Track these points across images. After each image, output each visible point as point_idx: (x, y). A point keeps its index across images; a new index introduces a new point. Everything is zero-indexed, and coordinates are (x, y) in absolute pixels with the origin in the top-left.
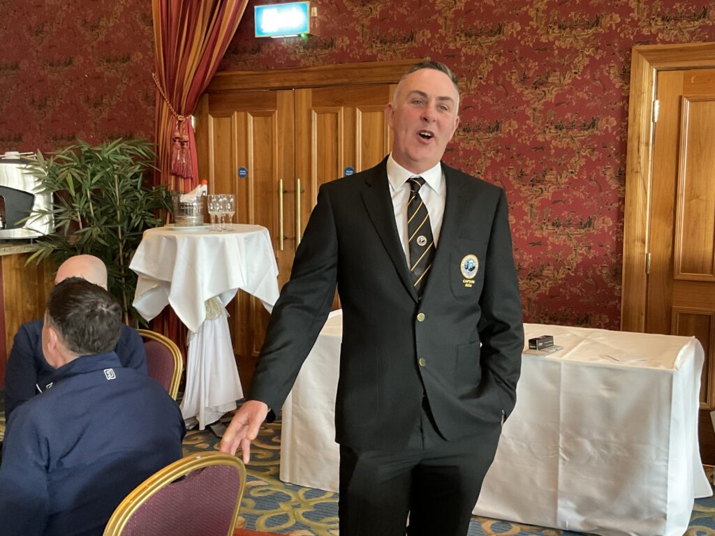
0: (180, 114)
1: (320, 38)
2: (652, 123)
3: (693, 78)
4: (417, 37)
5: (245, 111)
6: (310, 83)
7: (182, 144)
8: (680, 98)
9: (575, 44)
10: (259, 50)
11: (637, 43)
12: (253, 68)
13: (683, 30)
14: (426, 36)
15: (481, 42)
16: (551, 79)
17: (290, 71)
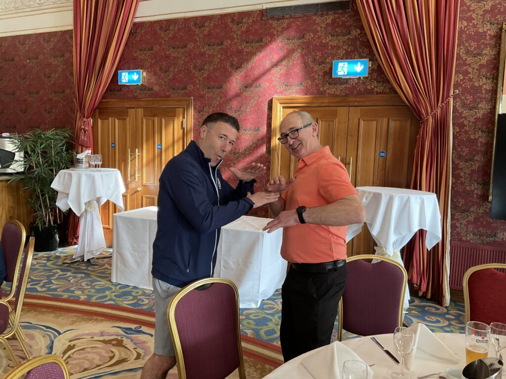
0: (84, 118)
4: (188, 88)
5: (114, 117)
6: (143, 106)
7: (85, 132)
9: (251, 95)
10: (121, 90)
12: (118, 98)
13: (293, 90)
14: (191, 88)
15: (214, 92)
16: (242, 109)
17: (134, 100)
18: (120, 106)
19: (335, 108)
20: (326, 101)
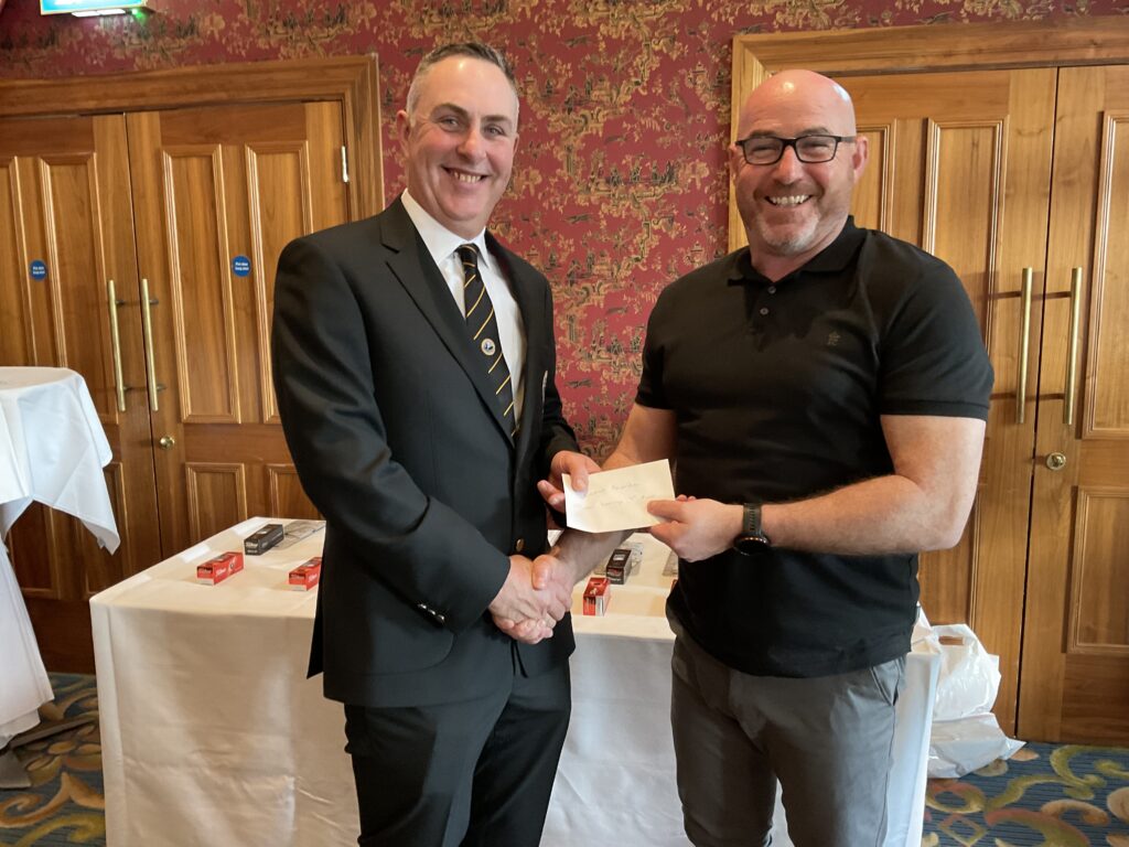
4: (350, 15)
6: (155, 100)
9: (634, 32)
11: (740, 31)
12: (44, 75)
13: (818, 8)
14: (368, 14)
15: (469, 26)
16: (595, 94)
17: (115, 78)
18: (58, 106)
19: (1000, 75)
20: (964, 46)
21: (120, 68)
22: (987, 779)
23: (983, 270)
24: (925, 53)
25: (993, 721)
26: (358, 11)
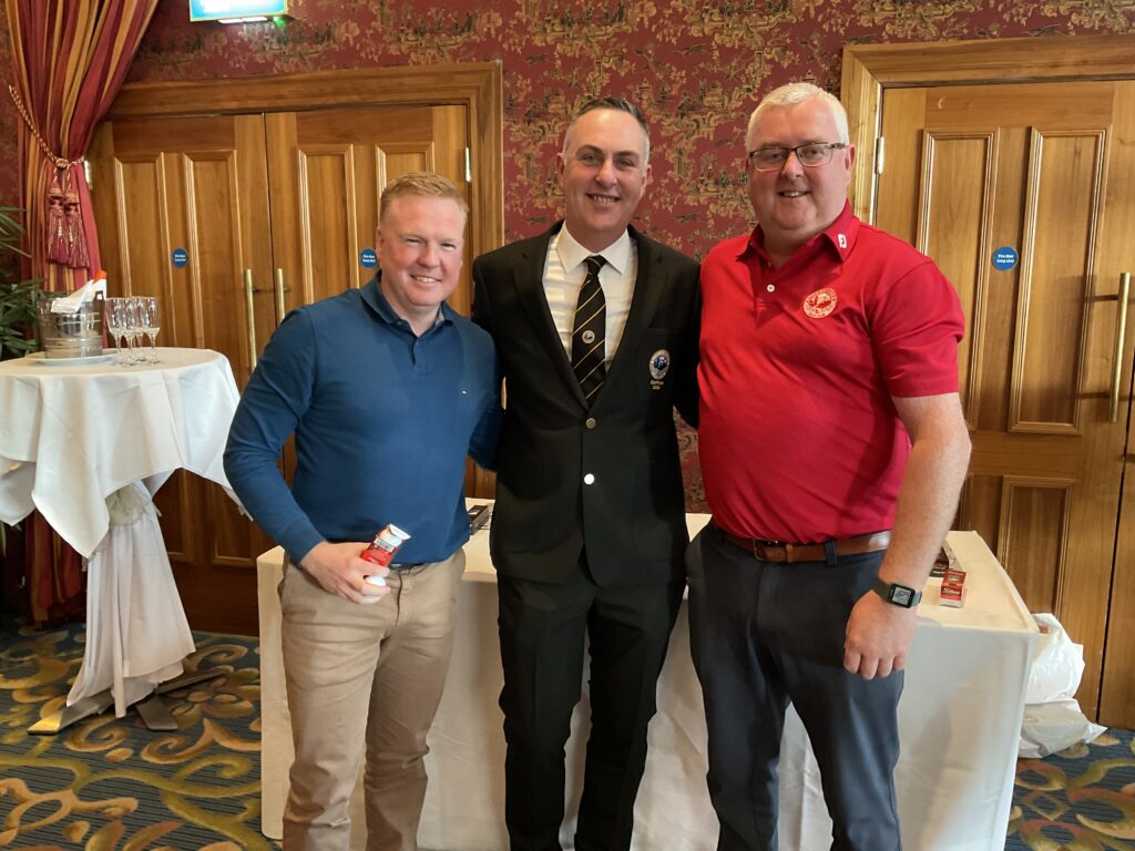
0: (60, 156)
1: (306, 25)
2: (874, 175)
3: (941, 101)
4: (477, 23)
5: (179, 151)
6: (292, 102)
7: (67, 209)
8: (921, 135)
9: (747, 41)
10: (199, 44)
11: (850, 41)
12: (191, 77)
13: (927, 20)
14: (494, 23)
15: (589, 35)
16: (707, 100)
17: (257, 81)
18: (200, 106)
19: (1106, 85)
20: (1070, 58)
21: (260, 72)
22: (1068, 760)
23: (1081, 273)
24: (1031, 63)
25: (1075, 706)
26: (484, 21)
